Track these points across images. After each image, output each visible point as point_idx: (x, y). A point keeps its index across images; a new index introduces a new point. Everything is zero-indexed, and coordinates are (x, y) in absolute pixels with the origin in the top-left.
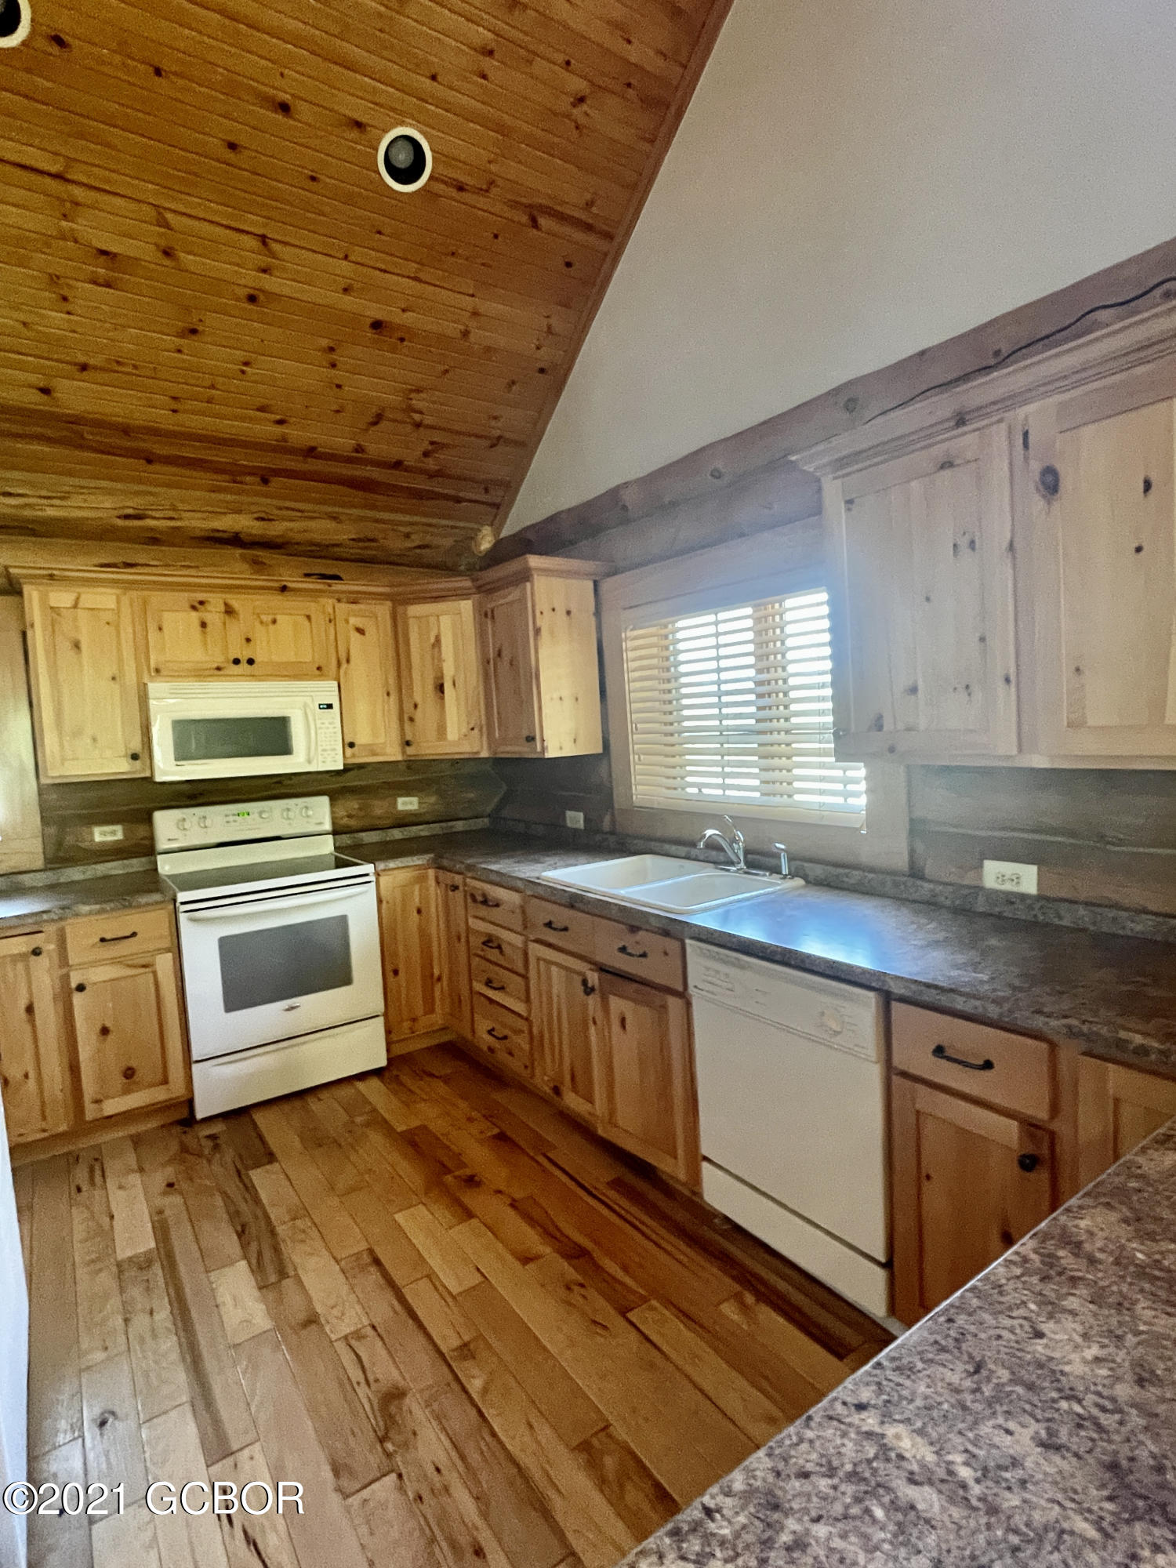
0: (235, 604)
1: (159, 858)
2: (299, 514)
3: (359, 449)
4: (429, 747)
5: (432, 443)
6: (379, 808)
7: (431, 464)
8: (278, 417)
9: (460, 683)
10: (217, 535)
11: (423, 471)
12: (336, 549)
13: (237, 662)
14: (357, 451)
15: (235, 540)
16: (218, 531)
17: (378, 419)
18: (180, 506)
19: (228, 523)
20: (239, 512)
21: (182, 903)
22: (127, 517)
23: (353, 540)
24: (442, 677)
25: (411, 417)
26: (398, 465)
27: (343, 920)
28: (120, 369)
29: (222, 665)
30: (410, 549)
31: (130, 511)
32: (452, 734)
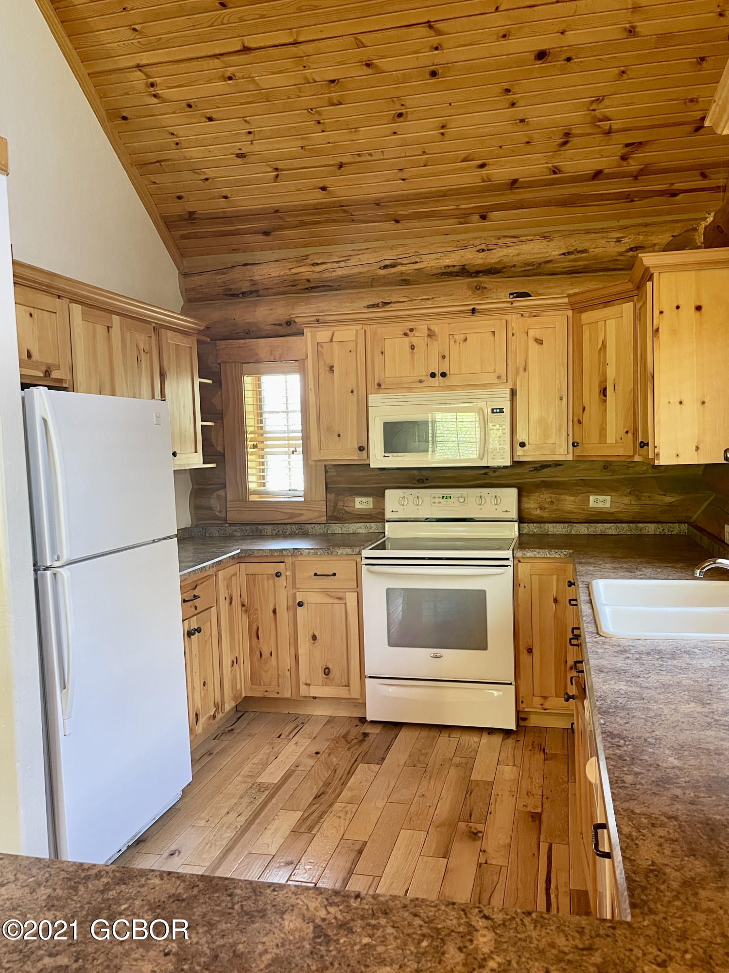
0: (435, 329)
1: (387, 524)
2: (515, 240)
3: (555, 171)
4: (594, 449)
5: (627, 145)
6: (569, 503)
7: (633, 165)
8: (480, 162)
9: (619, 388)
10: (448, 270)
11: (623, 175)
12: (549, 265)
13: (433, 375)
14: (555, 173)
15: (464, 272)
16: (449, 266)
17: (567, 136)
18: (422, 251)
19: (454, 259)
20: (465, 247)
21: (366, 558)
22: (385, 267)
23: (564, 254)
24: (605, 381)
25: (599, 127)
26: (597, 175)
27: (482, 594)
28: (362, 159)
29: (423, 378)
30: (621, 254)
31: (387, 263)
32: (611, 438)
